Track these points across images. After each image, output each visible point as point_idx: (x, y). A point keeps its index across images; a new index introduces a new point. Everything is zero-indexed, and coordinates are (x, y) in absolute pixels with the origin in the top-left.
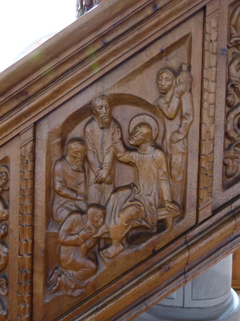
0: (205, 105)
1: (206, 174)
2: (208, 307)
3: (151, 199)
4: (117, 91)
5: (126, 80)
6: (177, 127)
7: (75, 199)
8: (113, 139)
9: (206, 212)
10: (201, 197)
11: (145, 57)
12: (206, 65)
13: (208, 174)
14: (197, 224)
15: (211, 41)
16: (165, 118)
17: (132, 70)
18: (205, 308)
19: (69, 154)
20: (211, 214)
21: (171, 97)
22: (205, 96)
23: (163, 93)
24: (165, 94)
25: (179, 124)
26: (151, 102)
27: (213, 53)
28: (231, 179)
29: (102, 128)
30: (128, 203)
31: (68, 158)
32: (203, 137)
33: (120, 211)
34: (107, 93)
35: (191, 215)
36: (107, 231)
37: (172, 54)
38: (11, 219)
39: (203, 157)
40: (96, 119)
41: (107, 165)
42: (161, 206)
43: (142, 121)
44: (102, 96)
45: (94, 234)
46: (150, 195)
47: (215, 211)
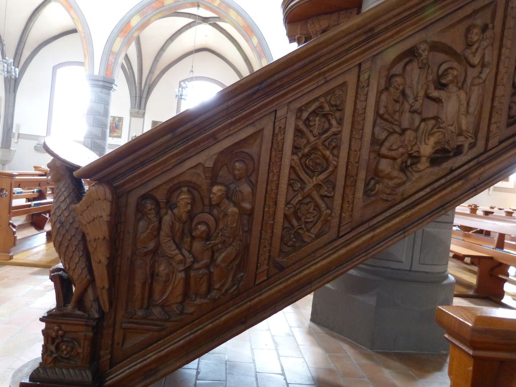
0: (503, 58)
1: (497, 113)
2: (433, 273)
3: (452, 128)
4: (436, 39)
5: (443, 31)
6: (477, 74)
7: (393, 124)
8: (426, 78)
9: (493, 142)
10: (491, 129)
11: (461, 14)
12: (507, 26)
13: (499, 113)
14: (486, 151)
15: (512, 8)
16: (468, 66)
17: (450, 23)
18: (430, 273)
19: (393, 86)
20: (497, 144)
21: (477, 49)
22: (503, 50)
23: (469, 45)
24: (471, 46)
25: (480, 71)
26: (459, 51)
27: (513, 18)
28: (512, 120)
29: (420, 68)
30: (435, 130)
31: (392, 89)
32: (498, 82)
33: (429, 135)
34: (429, 40)
35: (481, 144)
36: (418, 150)
37: (479, 14)
38: (343, 133)
39: (496, 98)
40: (416, 60)
41: (422, 98)
42: (460, 134)
43: (450, 66)
44: (425, 42)
45: (410, 151)
46: (452, 125)
47: (501, 142)
